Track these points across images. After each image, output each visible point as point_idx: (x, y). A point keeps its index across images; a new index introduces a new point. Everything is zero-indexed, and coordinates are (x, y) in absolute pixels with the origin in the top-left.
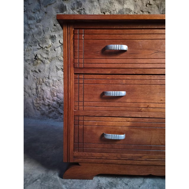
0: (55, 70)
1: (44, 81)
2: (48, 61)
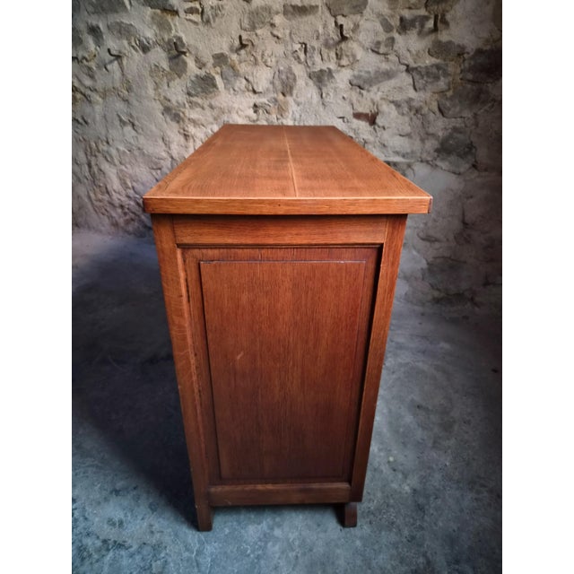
0: (117, 123)
1: (100, 149)
2: (98, 98)
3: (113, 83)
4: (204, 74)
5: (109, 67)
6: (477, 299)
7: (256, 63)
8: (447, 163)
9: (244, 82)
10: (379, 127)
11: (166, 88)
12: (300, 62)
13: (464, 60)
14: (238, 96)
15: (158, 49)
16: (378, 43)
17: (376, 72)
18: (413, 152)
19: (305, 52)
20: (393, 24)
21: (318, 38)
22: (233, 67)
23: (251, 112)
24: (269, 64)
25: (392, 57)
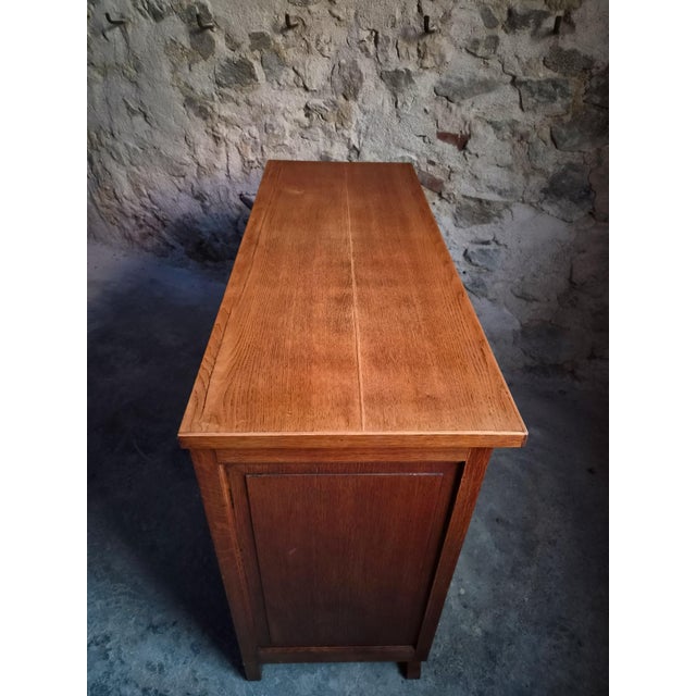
1: (103, 142)
2: (97, 75)
3: (115, 57)
4: (238, 58)
5: (108, 34)
6: (579, 372)
7: (308, 50)
8: (556, 207)
9: (292, 72)
10: (470, 153)
11: (187, 71)
12: (368, 55)
13: (591, 76)
14: (284, 92)
15: (175, 18)
16: (476, 42)
17: (472, 81)
18: (513, 190)
19: (376, 42)
20: (498, 17)
21: (393, 25)
22: (277, 53)
23: (301, 115)
24: (326, 53)
25: (494, 63)
